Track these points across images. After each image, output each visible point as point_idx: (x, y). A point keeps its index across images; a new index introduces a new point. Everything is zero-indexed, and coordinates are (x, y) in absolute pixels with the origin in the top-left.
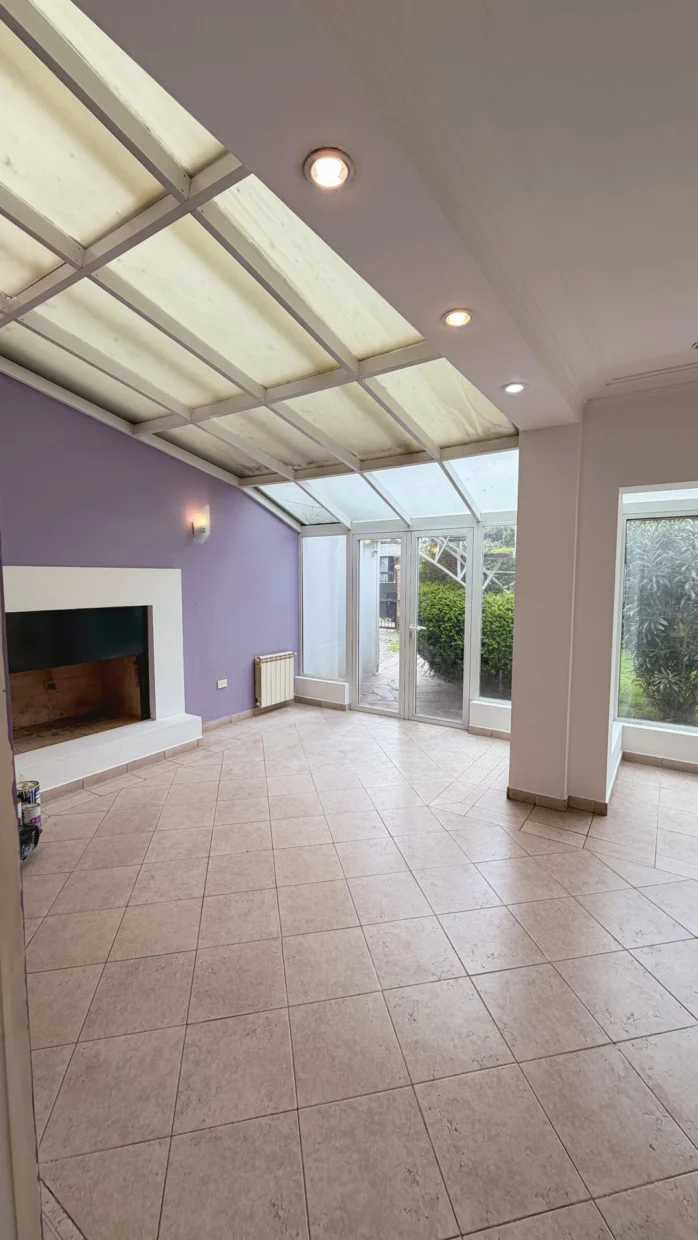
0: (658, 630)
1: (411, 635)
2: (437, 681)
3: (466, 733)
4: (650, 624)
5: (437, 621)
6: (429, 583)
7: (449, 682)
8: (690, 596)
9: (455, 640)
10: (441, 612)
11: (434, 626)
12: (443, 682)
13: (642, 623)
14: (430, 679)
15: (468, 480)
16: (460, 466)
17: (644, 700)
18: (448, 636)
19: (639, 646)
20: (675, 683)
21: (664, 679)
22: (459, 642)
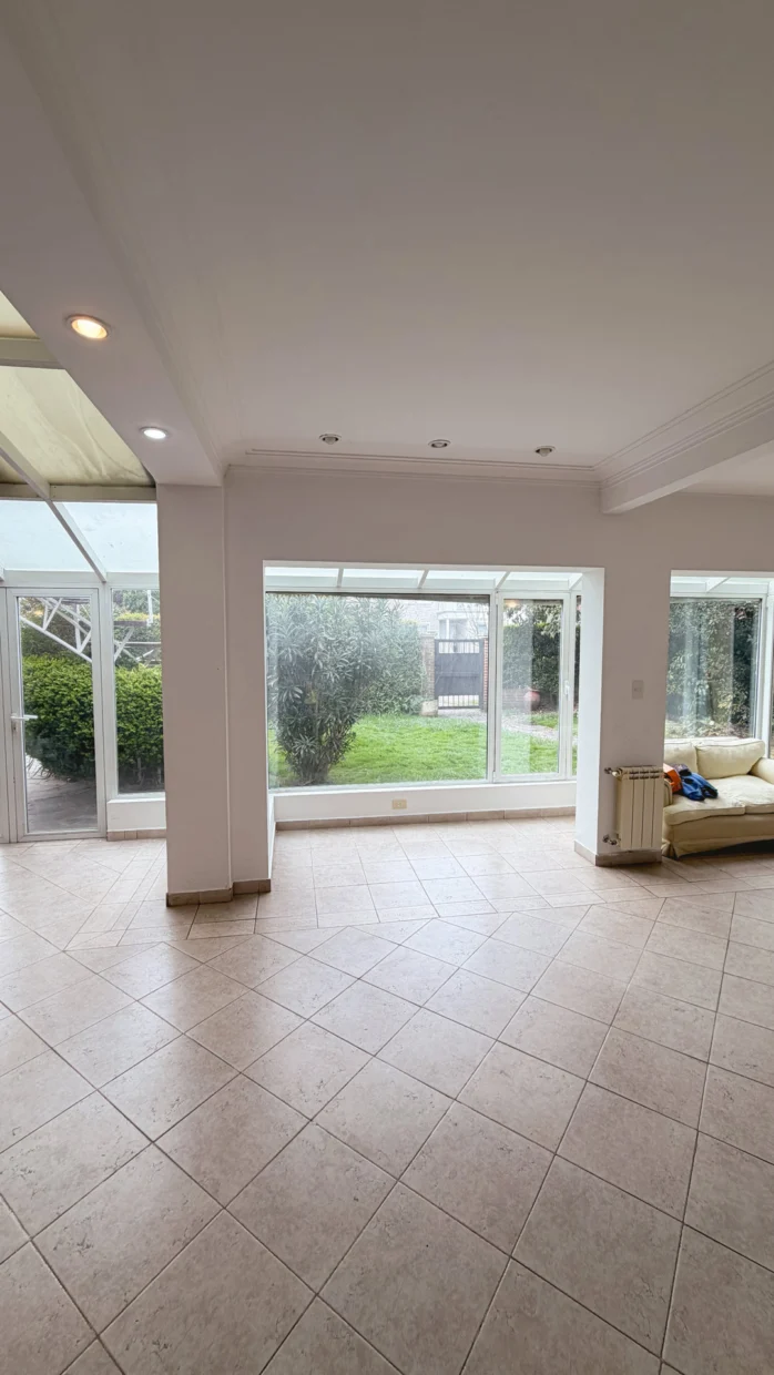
0: (294, 698)
1: (14, 728)
2: (53, 783)
3: (105, 842)
4: (288, 695)
5: (52, 706)
6: (35, 657)
7: (72, 781)
8: (318, 666)
9: (79, 729)
10: (57, 693)
11: (47, 713)
12: (62, 783)
13: (281, 693)
14: (42, 782)
15: (89, 530)
16: (76, 511)
17: (287, 767)
18: (69, 724)
19: (280, 715)
20: (312, 747)
21: (303, 744)
22: (86, 731)
